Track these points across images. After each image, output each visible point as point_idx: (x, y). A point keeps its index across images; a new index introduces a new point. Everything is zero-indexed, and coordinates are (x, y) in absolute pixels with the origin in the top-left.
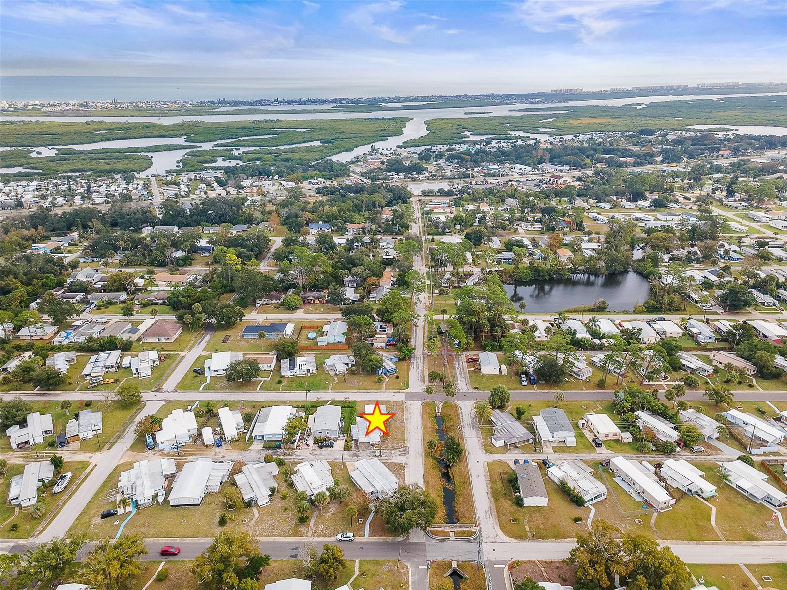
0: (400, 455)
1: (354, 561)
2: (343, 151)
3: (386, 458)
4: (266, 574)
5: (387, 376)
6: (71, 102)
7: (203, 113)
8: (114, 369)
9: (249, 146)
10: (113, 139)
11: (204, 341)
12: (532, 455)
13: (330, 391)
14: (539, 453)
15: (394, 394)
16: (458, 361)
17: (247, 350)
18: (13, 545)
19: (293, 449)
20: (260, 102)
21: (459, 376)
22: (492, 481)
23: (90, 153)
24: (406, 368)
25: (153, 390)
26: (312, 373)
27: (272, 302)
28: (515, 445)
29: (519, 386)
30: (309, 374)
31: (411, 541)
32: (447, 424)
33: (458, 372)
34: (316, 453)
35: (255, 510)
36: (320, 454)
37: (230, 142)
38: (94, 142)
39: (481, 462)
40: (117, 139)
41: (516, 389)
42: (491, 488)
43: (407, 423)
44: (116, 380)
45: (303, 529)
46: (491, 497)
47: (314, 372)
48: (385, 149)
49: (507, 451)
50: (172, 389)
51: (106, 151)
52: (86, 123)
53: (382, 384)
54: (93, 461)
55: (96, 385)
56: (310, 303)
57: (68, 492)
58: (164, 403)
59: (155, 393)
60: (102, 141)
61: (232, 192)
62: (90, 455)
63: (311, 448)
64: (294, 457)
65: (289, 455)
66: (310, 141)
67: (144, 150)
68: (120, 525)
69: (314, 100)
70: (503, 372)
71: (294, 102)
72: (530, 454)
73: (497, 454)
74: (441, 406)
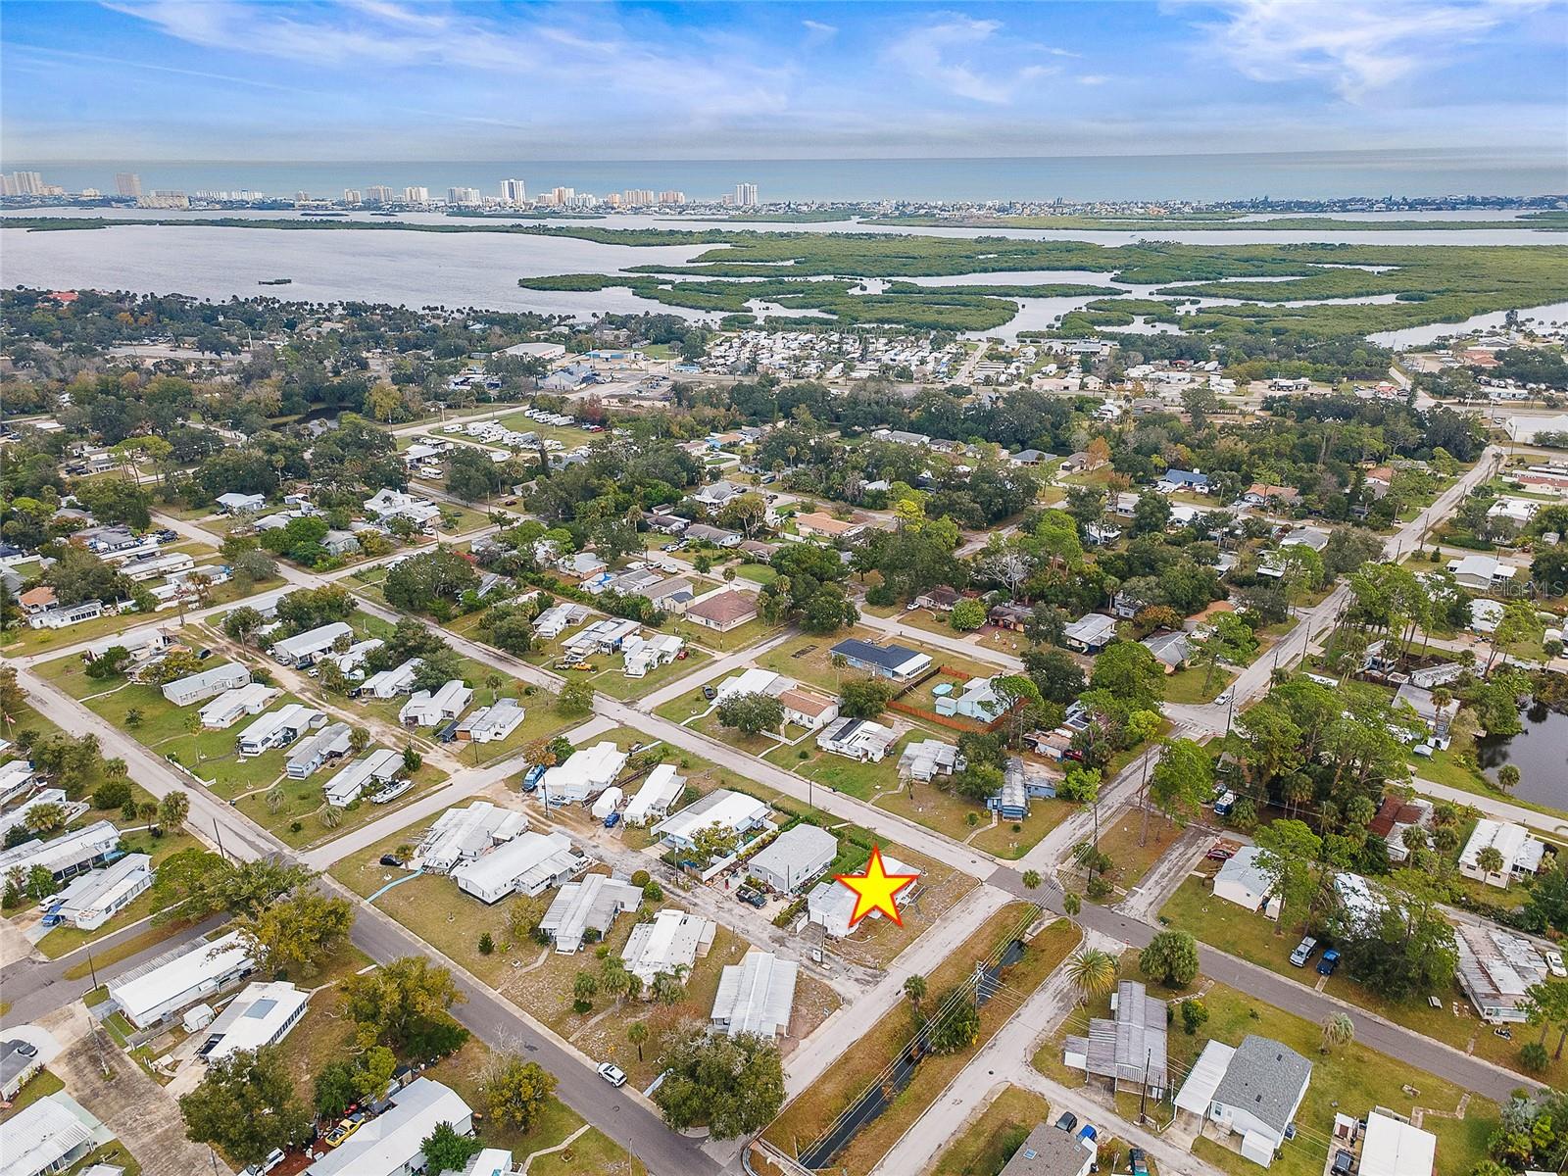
0: (857, 980)
1: (584, 1123)
2: (1435, 322)
3: (827, 973)
4: (454, 1062)
5: (1000, 819)
6: (989, 203)
7: (1197, 227)
8: (607, 650)
9: (1225, 297)
10: (994, 270)
11: (769, 644)
12: (1127, 1126)
13: (869, 805)
14: (1150, 1131)
15: (975, 858)
16: (1189, 845)
17: (815, 681)
18: (275, 849)
19: (701, 881)
20: (1343, 206)
21: (1155, 877)
22: (975, 1130)
23: (934, 291)
24: (1056, 816)
25: (624, 701)
26: (871, 760)
27: (942, 607)
28: (1110, 1085)
29: (1278, 960)
30: (864, 760)
31: (704, 1148)
32: (1020, 967)
33: (1163, 868)
34: (727, 905)
35: (545, 953)
36: (730, 910)
37: (1193, 288)
38: (961, 273)
39: (998, 1077)
40: (1000, 270)
41: (1266, 965)
42: (959, 1142)
43: (937, 927)
44: (594, 668)
45: (573, 1022)
46: (936, 1159)
47: (876, 759)
48: (1547, 323)
49: (1079, 1085)
50: (648, 709)
51: (959, 291)
52: (978, 241)
53: (972, 831)
54: (454, 778)
55: (567, 666)
56: (1006, 627)
57: (390, 808)
58: (616, 726)
59: (621, 706)
60: (975, 271)
61: (1091, 386)
62: (459, 766)
63: (727, 892)
64: (688, 895)
65: (683, 888)
66: (1374, 294)
67: (1021, 292)
68: (389, 882)
69: (1483, 198)
70: (1269, 912)
71: (1429, 204)
72: (1125, 1120)
73: (1053, 1079)
74: (1047, 923)
